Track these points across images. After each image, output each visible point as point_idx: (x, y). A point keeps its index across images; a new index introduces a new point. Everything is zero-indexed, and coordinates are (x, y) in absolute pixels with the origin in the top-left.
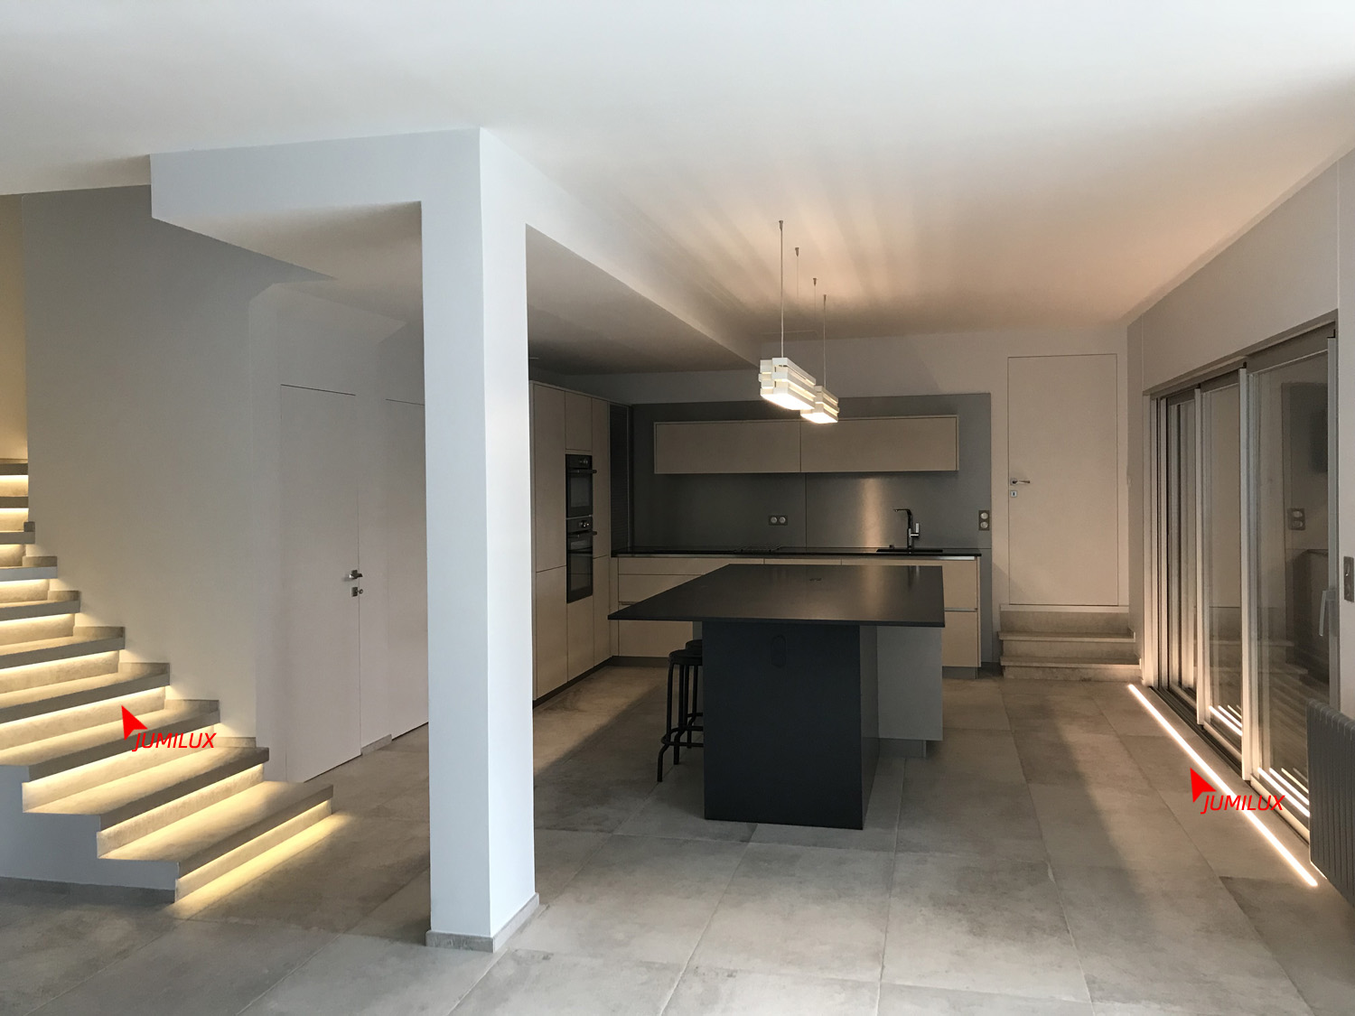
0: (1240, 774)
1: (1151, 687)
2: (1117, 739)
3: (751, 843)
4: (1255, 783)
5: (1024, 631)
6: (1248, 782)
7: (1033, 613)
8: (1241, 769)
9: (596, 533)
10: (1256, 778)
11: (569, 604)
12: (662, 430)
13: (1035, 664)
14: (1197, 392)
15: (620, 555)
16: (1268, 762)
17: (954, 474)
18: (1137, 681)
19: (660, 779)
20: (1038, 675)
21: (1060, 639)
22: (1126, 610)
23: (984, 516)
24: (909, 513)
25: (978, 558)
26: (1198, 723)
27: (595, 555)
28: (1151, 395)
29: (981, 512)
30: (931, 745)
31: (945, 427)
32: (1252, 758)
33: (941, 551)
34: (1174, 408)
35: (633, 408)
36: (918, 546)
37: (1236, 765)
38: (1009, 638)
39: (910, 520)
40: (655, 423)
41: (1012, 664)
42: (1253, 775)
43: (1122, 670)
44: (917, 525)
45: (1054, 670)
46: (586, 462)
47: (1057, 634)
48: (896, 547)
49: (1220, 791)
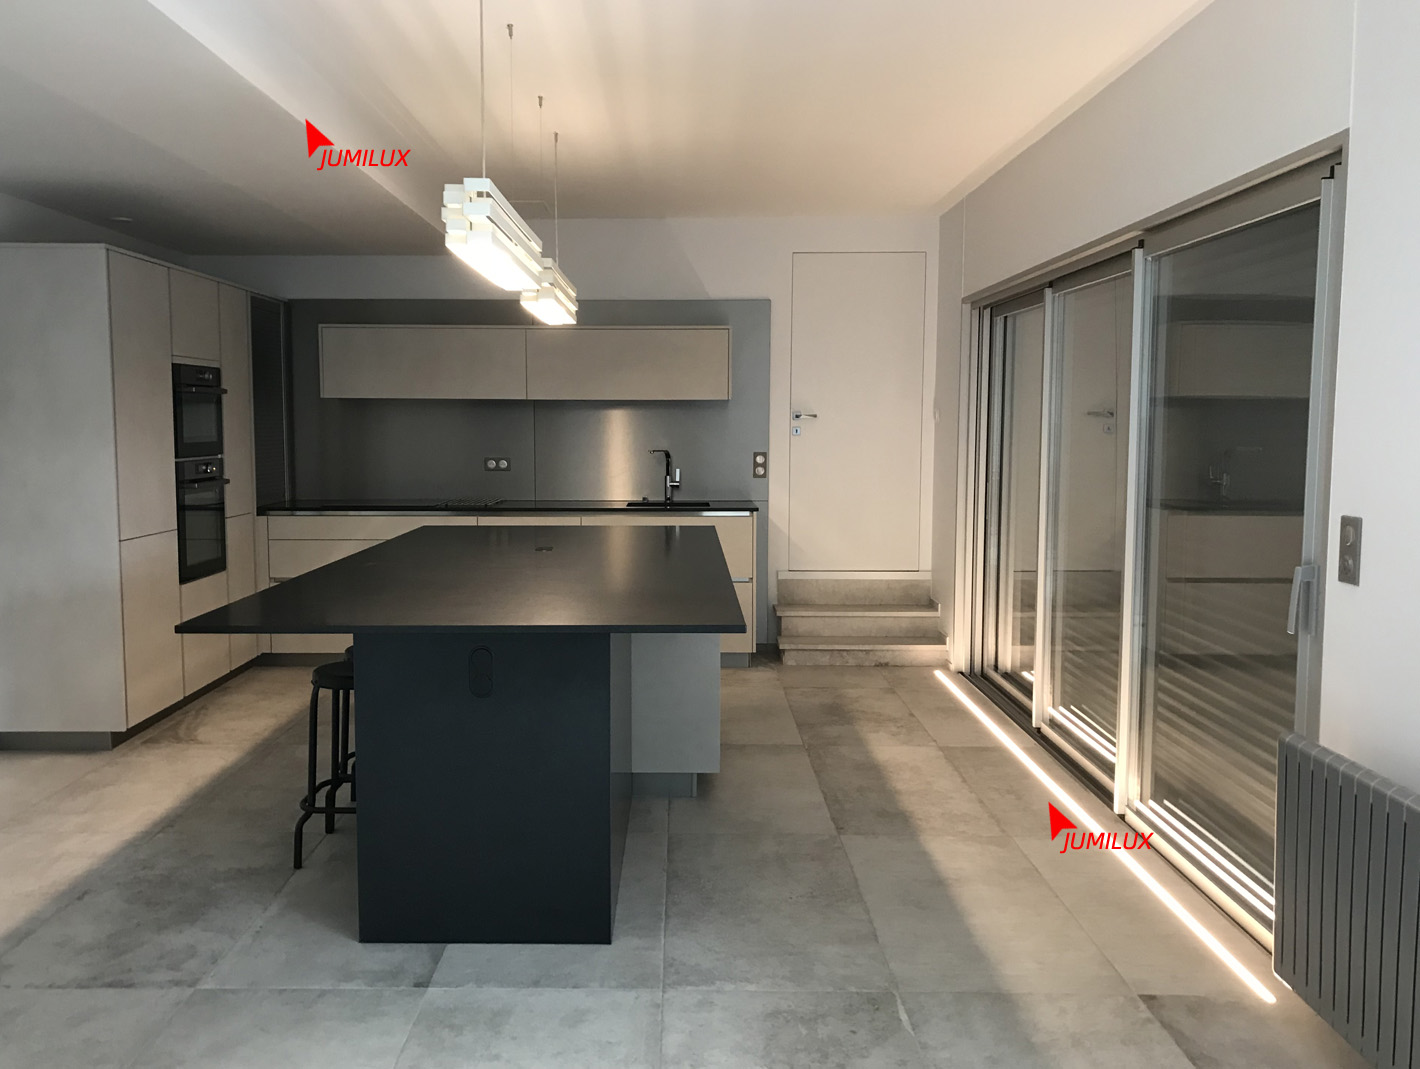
0: (1112, 808)
1: (962, 673)
2: (941, 753)
3: (430, 989)
4: (1132, 818)
5: (806, 605)
6: (1122, 817)
7: (817, 581)
8: (1112, 802)
9: (228, 481)
10: (1132, 810)
11: (183, 586)
12: (330, 337)
13: (820, 647)
14: (1048, 292)
15: (271, 513)
16: (1148, 791)
17: (721, 405)
18: (944, 666)
19: (298, 865)
20: (825, 659)
21: (850, 614)
22: (928, 576)
23: (760, 459)
24: (668, 455)
25: (755, 513)
26: (1034, 725)
27: (228, 513)
28: (972, 303)
29: (756, 455)
30: (704, 781)
31: (714, 341)
32: (1127, 785)
33: (708, 504)
34: (999, 321)
35: (290, 305)
36: (678, 498)
37: (1106, 796)
38: (788, 614)
39: (668, 465)
40: (320, 325)
41: (793, 647)
42: (1128, 806)
43: (925, 652)
44: (678, 471)
45: (845, 654)
46: (209, 376)
47: (845, 607)
48: (652, 499)
49: (1083, 826)
